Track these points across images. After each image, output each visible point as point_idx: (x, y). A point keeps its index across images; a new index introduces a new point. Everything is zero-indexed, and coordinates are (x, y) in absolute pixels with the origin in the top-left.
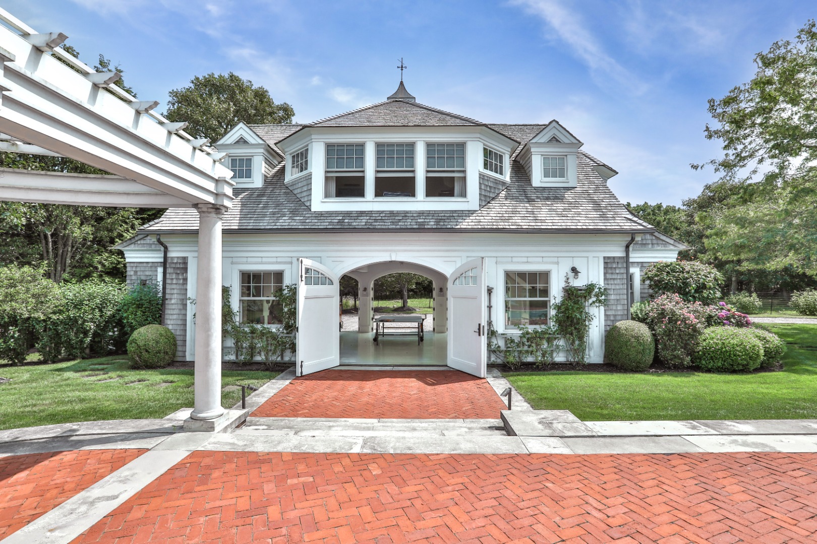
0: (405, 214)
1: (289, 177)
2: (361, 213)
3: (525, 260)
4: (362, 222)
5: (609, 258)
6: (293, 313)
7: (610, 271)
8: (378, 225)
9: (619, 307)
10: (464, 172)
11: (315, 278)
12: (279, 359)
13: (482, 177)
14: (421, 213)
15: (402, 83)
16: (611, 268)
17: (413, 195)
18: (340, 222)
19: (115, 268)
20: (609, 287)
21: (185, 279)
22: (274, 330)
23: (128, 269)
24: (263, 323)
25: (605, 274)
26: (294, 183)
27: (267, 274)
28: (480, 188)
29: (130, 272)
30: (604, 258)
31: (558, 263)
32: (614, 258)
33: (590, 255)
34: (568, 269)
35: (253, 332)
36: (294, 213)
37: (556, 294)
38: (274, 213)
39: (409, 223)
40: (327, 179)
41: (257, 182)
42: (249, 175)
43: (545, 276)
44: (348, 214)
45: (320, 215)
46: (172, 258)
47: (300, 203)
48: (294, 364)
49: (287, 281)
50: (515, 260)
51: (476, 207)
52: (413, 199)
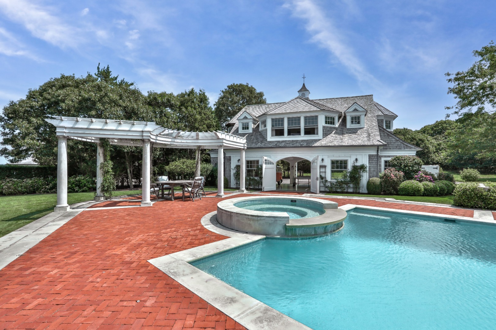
0: (297, 141)
1: (260, 129)
2: (283, 141)
3: (338, 156)
4: (283, 144)
5: (371, 155)
6: (262, 173)
7: (371, 160)
8: (288, 145)
9: (375, 173)
10: (317, 126)
11: (267, 162)
12: (258, 187)
13: (324, 127)
14: (303, 141)
15: (304, 84)
16: (372, 159)
17: (300, 134)
18: (276, 144)
19: (207, 159)
20: (371, 165)
21: (230, 163)
22: (256, 179)
23: (211, 160)
24: (253, 176)
25: (369, 161)
26: (262, 131)
27: (254, 161)
28: (323, 131)
29: (212, 160)
30: (369, 155)
31: (351, 157)
32: (373, 155)
33: (363, 154)
34: (354, 159)
35: (250, 179)
36: (262, 142)
37: (350, 168)
38: (256, 142)
39: (298, 144)
40: (272, 130)
41: (250, 131)
42: (248, 128)
43: (345, 162)
44: (279, 142)
45: (270, 142)
46: (227, 156)
47: (264, 138)
48: (262, 189)
49: (260, 163)
50: (334, 156)
51: (321, 138)
52: (300, 136)
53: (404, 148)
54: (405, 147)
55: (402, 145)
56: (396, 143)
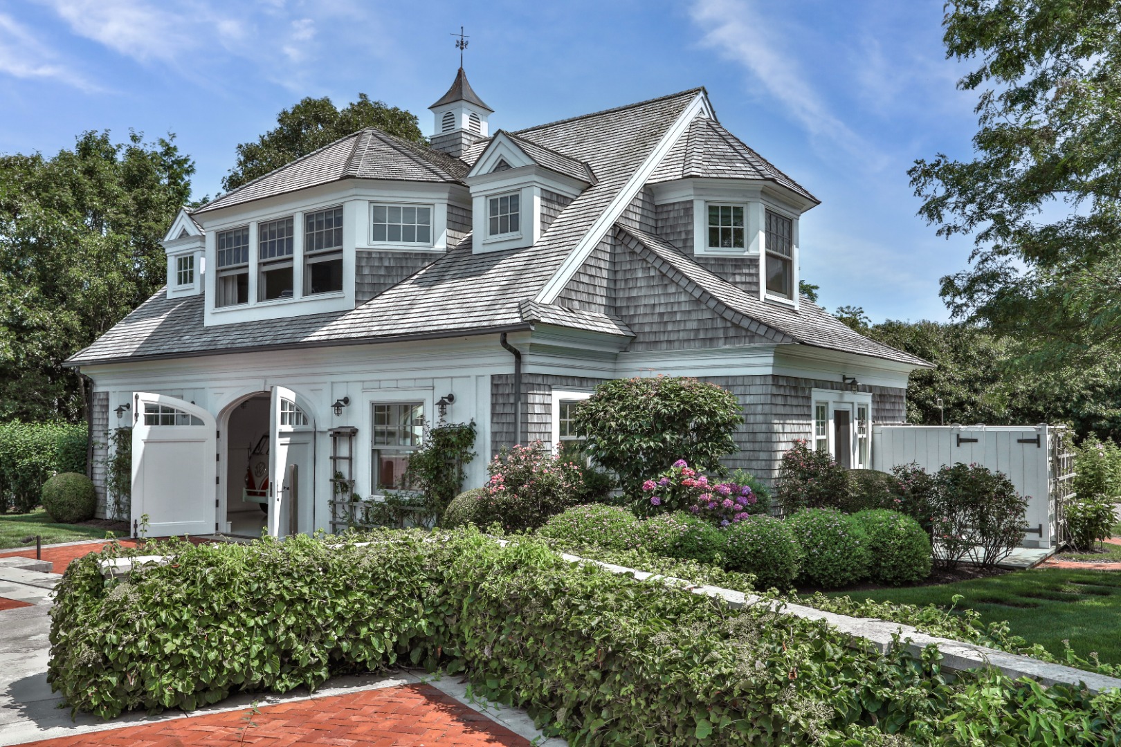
4: (229, 339)
7: (501, 400)
8: (239, 342)
10: (342, 250)
13: (364, 255)
15: (460, 73)
16: (503, 394)
18: (214, 339)
20: (501, 429)
21: (107, 419)
25: (493, 405)
28: (360, 275)
30: (493, 377)
31: (432, 388)
32: (507, 376)
33: (474, 372)
39: (268, 338)
41: (196, 287)
42: (191, 278)
45: (212, 330)
46: (100, 393)
50: (383, 384)
51: (353, 305)
52: (287, 300)
53: (726, 338)
54: (731, 333)
55: (719, 323)
56: (694, 316)
